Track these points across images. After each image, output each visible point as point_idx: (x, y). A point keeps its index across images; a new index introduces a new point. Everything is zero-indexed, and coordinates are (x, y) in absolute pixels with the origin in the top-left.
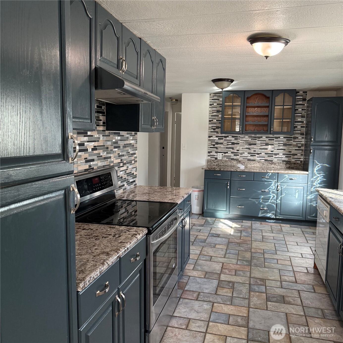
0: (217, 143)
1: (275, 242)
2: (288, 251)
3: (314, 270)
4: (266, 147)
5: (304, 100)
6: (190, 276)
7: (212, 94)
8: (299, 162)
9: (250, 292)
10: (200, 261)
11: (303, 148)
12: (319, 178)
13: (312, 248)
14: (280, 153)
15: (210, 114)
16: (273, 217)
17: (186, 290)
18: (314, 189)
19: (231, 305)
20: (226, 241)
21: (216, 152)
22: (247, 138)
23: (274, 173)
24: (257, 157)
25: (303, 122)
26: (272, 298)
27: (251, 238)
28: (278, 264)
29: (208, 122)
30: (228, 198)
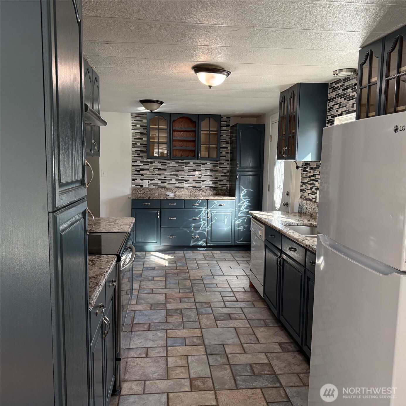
0: (142, 169)
1: (210, 268)
2: (224, 275)
3: (250, 288)
4: (194, 173)
5: (228, 125)
6: (135, 311)
7: (134, 114)
8: (226, 188)
9: (199, 315)
10: (142, 295)
11: (228, 174)
12: (245, 203)
13: (244, 270)
14: (207, 179)
15: (132, 136)
16: (204, 244)
17: (135, 324)
18: (241, 214)
19: (184, 329)
20: (162, 273)
21: (142, 179)
22: (174, 164)
23: (204, 199)
24: (185, 184)
25: (228, 148)
26: (219, 317)
27: (187, 267)
28: (217, 287)
29: (131, 146)
30: (159, 229)
